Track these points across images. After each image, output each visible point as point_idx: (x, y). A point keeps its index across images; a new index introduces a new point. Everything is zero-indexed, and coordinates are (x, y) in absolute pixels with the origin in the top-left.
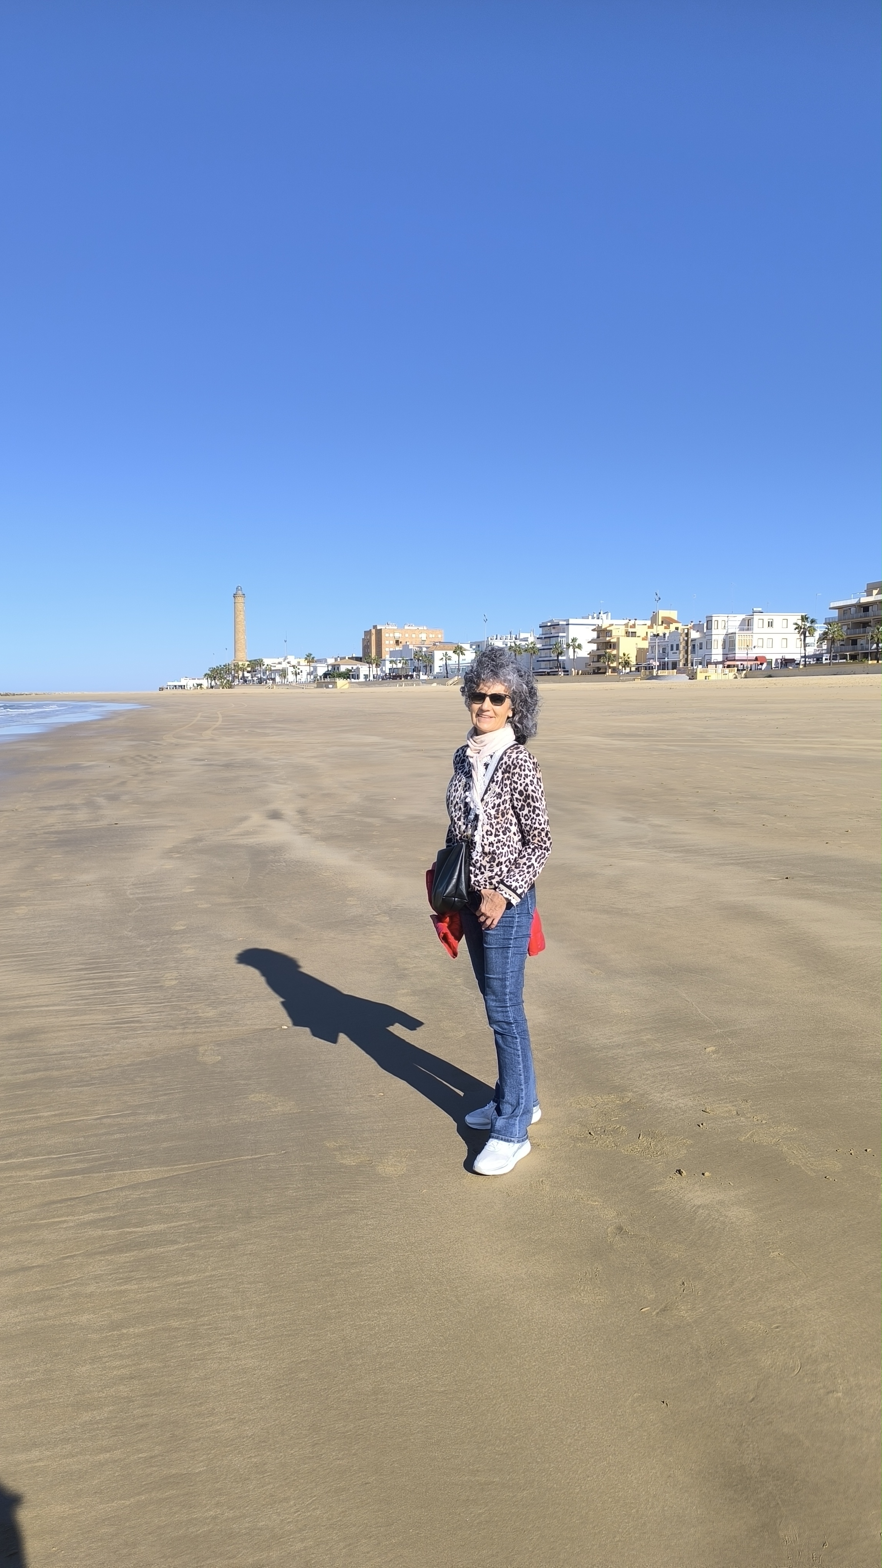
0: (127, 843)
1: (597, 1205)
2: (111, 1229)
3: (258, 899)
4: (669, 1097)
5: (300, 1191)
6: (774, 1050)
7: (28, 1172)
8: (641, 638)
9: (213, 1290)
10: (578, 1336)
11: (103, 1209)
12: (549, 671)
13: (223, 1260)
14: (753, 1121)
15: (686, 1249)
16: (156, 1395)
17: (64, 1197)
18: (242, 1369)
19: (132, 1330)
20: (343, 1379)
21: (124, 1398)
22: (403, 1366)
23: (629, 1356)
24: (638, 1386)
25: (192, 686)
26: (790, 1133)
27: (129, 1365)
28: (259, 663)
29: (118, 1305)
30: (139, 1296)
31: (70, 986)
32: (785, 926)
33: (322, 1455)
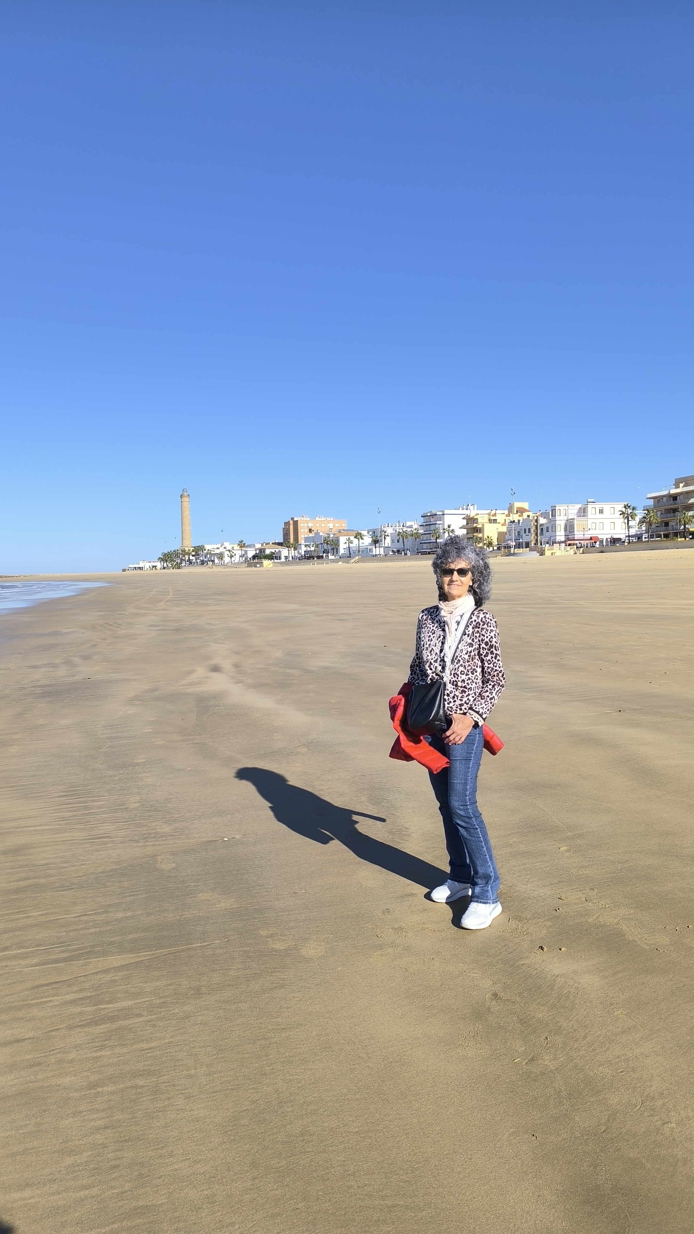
0: (98, 694)
1: (477, 976)
2: (88, 1006)
3: (202, 736)
4: (532, 888)
5: (240, 971)
6: (614, 848)
7: (21, 962)
8: (500, 524)
9: (171, 1054)
10: (464, 1083)
11: (82, 990)
12: (429, 551)
13: (179, 1029)
14: (599, 905)
15: (548, 1011)
16: (126, 1141)
17: (50, 982)
18: (196, 1118)
19: (106, 1089)
20: (276, 1124)
21: (100, 1145)
22: (325, 1111)
23: (505, 1099)
24: (513, 1123)
25: (148, 568)
26: (628, 915)
27: (104, 1118)
28: (202, 548)
29: (94, 1068)
30: (111, 1060)
31: (53, 810)
32: (620, 749)
33: (260, 1187)
